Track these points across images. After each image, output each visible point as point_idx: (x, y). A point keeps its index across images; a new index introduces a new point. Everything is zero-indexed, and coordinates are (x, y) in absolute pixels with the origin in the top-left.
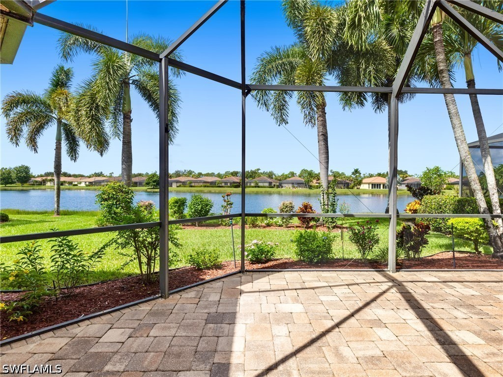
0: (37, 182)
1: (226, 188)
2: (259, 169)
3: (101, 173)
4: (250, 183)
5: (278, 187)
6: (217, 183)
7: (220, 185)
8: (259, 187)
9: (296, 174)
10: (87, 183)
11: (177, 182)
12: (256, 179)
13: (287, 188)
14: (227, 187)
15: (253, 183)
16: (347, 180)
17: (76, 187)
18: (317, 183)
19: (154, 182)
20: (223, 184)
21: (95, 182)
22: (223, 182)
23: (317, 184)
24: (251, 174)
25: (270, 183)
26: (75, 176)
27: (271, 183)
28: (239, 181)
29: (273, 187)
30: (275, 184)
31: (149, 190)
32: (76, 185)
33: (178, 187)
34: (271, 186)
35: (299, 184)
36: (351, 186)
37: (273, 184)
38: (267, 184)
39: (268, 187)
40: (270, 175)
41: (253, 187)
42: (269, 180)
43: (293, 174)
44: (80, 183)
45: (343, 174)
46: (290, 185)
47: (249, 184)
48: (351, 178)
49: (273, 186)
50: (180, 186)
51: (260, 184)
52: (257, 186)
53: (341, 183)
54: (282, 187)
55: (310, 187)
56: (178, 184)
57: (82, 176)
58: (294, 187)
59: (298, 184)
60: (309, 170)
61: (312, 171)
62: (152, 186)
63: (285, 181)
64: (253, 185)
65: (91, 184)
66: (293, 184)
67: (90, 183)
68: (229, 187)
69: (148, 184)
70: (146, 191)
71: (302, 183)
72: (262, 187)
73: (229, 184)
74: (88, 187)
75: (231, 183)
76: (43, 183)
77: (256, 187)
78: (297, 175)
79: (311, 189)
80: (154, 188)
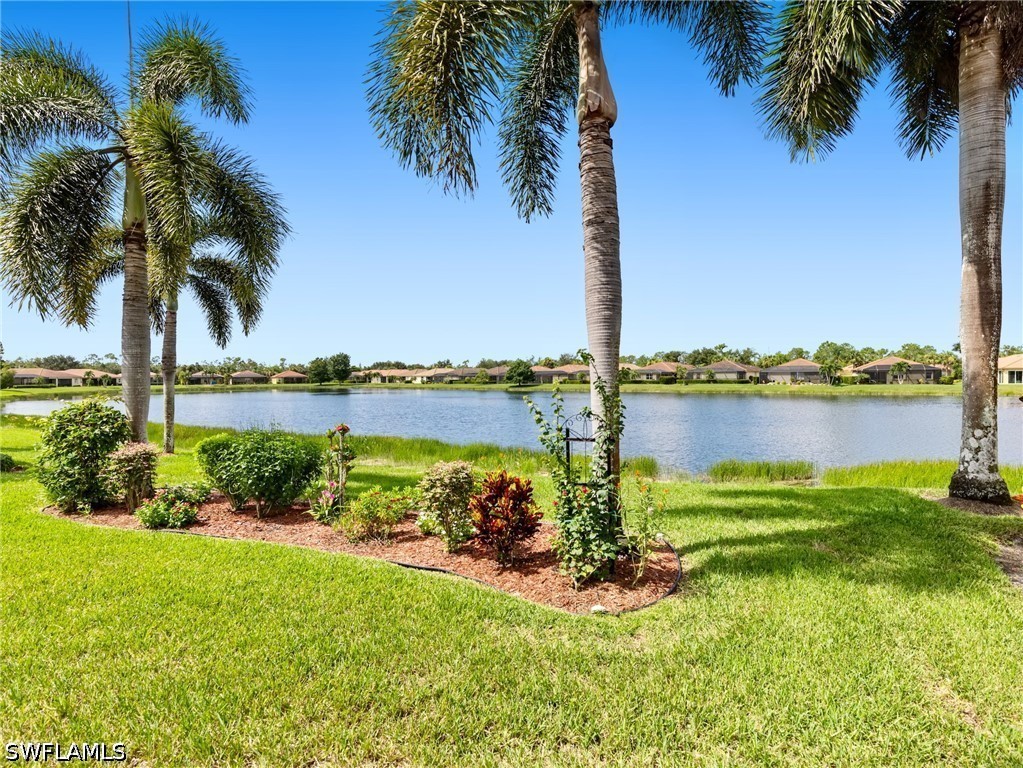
0: (358, 378)
1: (648, 385)
2: (723, 346)
3: (448, 362)
4: (699, 374)
5: (758, 381)
6: (631, 376)
7: (638, 379)
8: (715, 382)
9: (807, 352)
10: (425, 379)
11: (560, 374)
12: (713, 366)
13: (781, 383)
14: (650, 383)
15: (703, 373)
16: (940, 363)
17: (409, 385)
18: (854, 371)
19: (520, 375)
20: (644, 378)
21: (435, 376)
22: (643, 374)
23: (855, 375)
24: (703, 356)
25: (742, 374)
26: (412, 368)
27: (744, 373)
28: (674, 371)
29: (747, 382)
30: (753, 375)
31: (511, 390)
32: (410, 382)
33: (561, 383)
34: (742, 378)
35: (809, 375)
36: (945, 376)
37: (748, 375)
38: (734, 377)
39: (735, 382)
40: (745, 358)
41: (703, 382)
42: (740, 368)
43: (800, 353)
44: (415, 379)
45: (929, 348)
46: (788, 378)
47: (695, 377)
48: (951, 359)
49: (747, 378)
50: (564, 382)
51: (718, 377)
52: (712, 380)
53: (918, 371)
54: (767, 382)
55: (837, 381)
56: (562, 379)
57: (421, 367)
58: (794, 381)
59: (806, 374)
60: (839, 343)
61: (847, 345)
62: (515, 382)
63: (774, 369)
64: (703, 377)
65: (430, 378)
66: (793, 374)
67: (428, 378)
68: (654, 382)
69: (510, 378)
70: (507, 391)
71: (816, 373)
72: (722, 382)
73: (655, 377)
74: (425, 385)
75: (658, 375)
76: (367, 379)
77: (708, 382)
78: (811, 354)
79: (838, 385)
80: (520, 386)
